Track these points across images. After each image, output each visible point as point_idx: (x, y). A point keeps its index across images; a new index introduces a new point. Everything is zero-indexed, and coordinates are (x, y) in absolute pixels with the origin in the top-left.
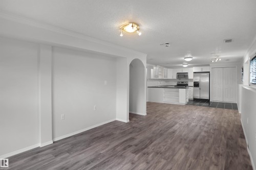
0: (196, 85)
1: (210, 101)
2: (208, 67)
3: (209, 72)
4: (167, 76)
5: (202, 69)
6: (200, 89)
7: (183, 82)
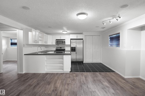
0: (73, 49)
1: (84, 62)
2: (82, 35)
3: (82, 39)
4: (47, 42)
5: (77, 36)
6: (76, 53)
7: (61, 48)
